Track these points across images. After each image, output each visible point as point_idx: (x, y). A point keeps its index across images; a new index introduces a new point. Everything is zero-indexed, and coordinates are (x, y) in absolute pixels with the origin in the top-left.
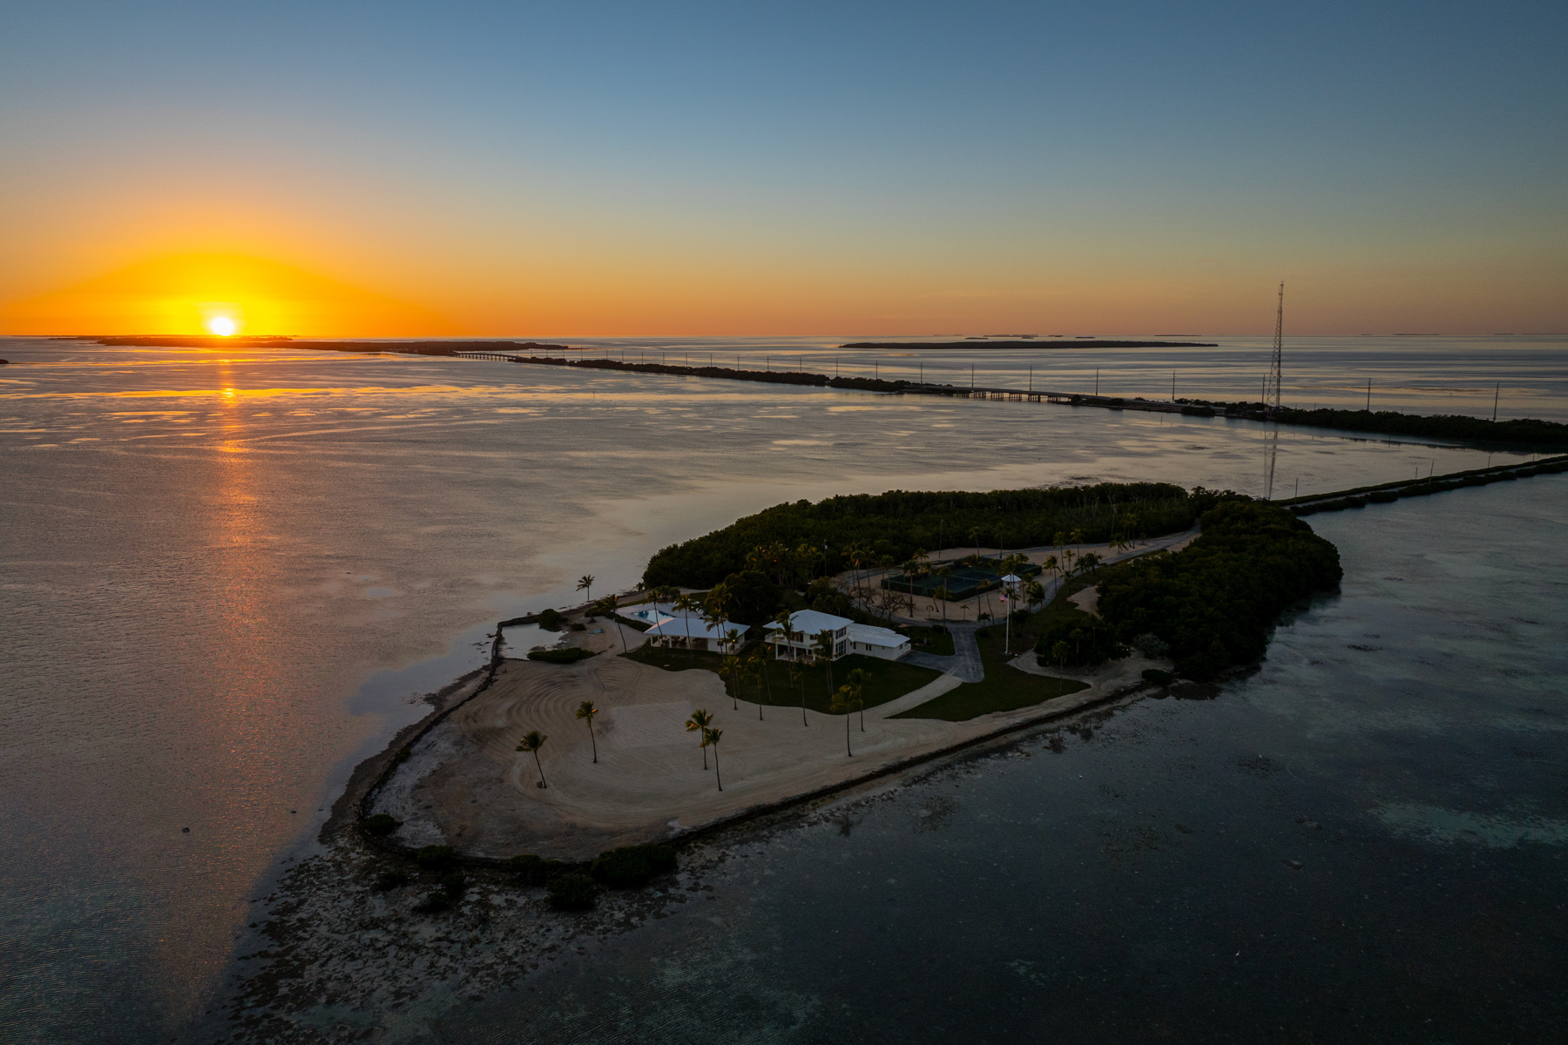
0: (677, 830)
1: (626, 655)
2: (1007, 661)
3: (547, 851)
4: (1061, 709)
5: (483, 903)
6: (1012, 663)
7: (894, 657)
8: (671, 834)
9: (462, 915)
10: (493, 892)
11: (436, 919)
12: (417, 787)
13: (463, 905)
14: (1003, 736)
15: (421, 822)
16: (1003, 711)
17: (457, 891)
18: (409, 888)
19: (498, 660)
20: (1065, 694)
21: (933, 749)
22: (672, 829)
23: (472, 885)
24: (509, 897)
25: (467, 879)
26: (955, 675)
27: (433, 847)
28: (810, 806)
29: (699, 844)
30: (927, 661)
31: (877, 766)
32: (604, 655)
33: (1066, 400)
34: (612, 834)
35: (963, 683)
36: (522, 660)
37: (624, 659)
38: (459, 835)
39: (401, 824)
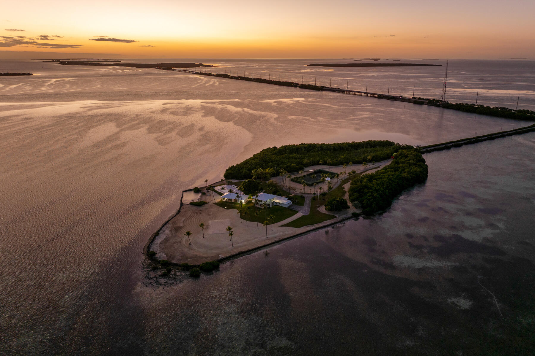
3: (190, 262)
4: (326, 224)
5: (175, 275)
6: (318, 209)
7: (287, 207)
8: (219, 258)
9: (170, 277)
10: (177, 272)
12: (161, 243)
13: (171, 275)
14: (308, 233)
15: (161, 253)
16: (311, 225)
17: (169, 271)
18: (159, 270)
19: (182, 204)
20: (328, 220)
21: (288, 236)
22: (220, 257)
23: (173, 270)
24: (181, 273)
25: (172, 268)
26: (302, 213)
27: (164, 260)
28: (254, 252)
30: (295, 208)
31: (273, 241)
34: (206, 258)
35: (303, 215)
36: (188, 204)
37: (214, 205)
38: (170, 257)
39: (157, 253)
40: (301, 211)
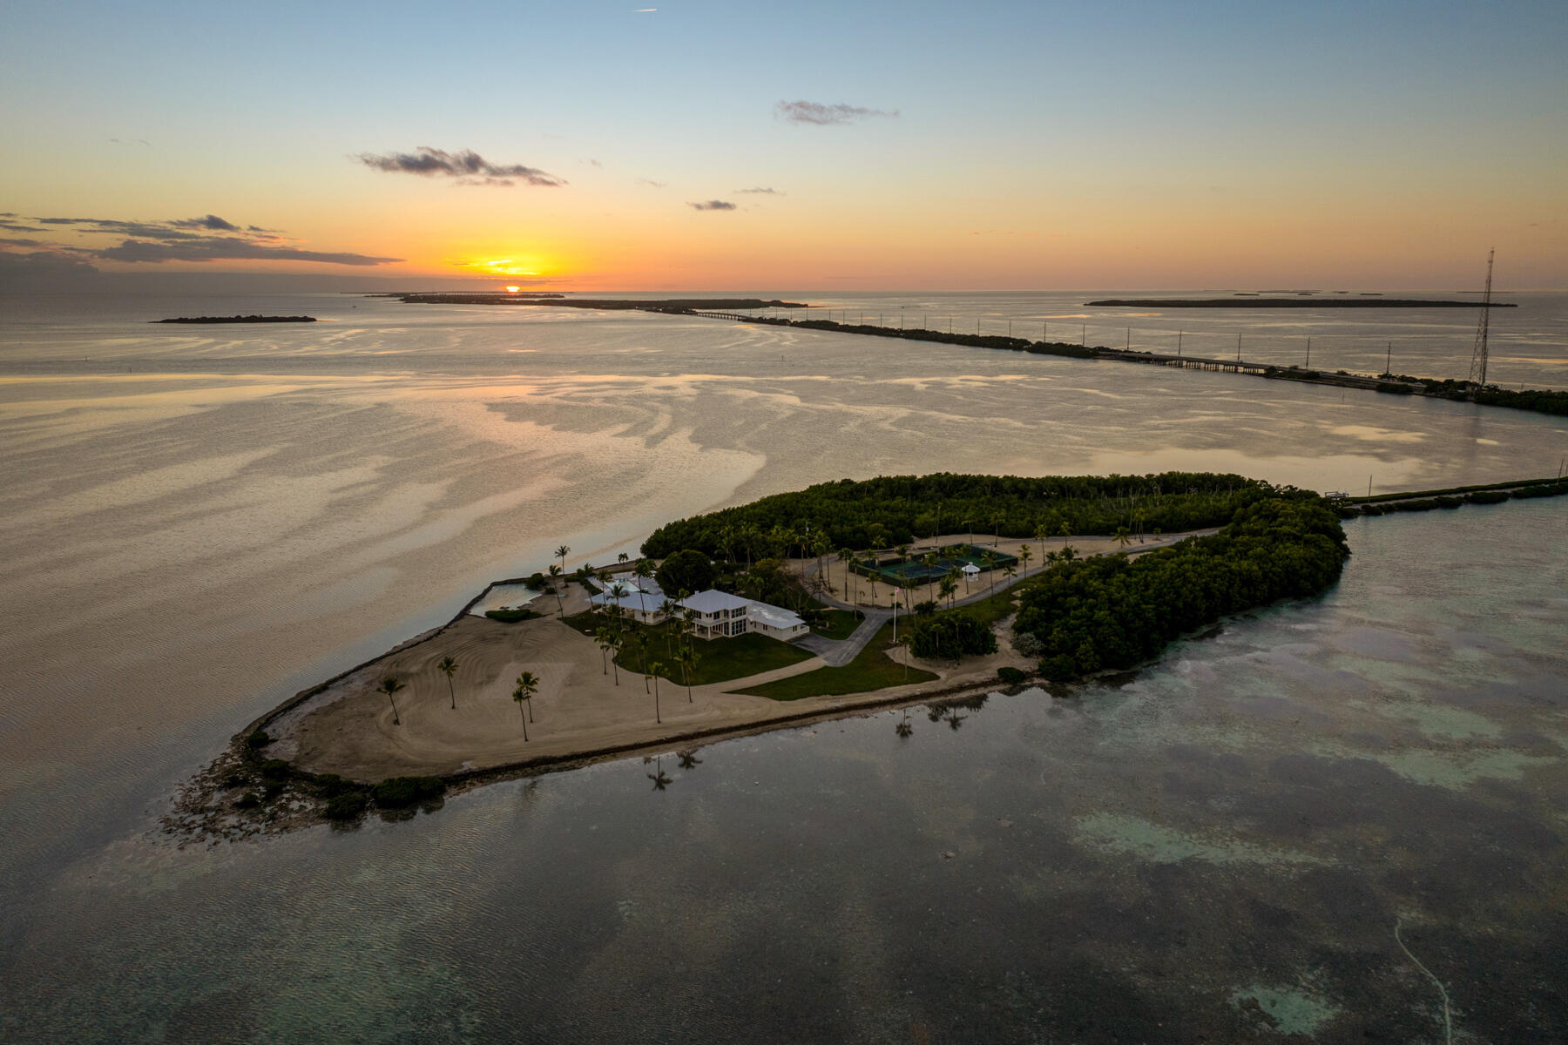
0: (465, 769)
1: (565, 620)
2: (886, 649)
3: (356, 774)
4: (890, 697)
5: (284, 806)
6: (887, 652)
7: (784, 638)
8: (458, 771)
9: (262, 812)
10: (297, 799)
11: (243, 813)
12: (312, 714)
13: (270, 806)
14: (812, 718)
15: (290, 742)
16: (833, 695)
17: (275, 794)
19: (464, 613)
20: (906, 684)
21: (734, 724)
22: (463, 767)
23: (288, 791)
24: (305, 804)
25: (288, 787)
26: (826, 659)
27: (281, 761)
28: (589, 761)
29: (475, 782)
30: (813, 644)
31: (671, 734)
32: (549, 618)
33: (1262, 371)
34: (414, 765)
35: (826, 667)
36: (480, 617)
37: (560, 622)
38: (307, 754)
39: (274, 741)
40: (828, 654)
